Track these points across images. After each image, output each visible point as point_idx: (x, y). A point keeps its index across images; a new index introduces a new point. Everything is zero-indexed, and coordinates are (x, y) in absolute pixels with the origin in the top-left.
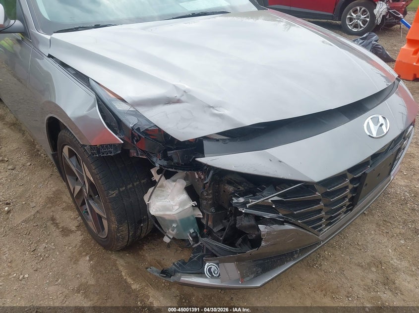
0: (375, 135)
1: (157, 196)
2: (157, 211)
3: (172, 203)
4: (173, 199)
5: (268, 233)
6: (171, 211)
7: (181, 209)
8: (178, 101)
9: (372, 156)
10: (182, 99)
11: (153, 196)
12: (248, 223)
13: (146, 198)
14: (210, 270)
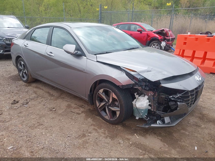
0: (198, 80)
1: (138, 101)
2: (139, 106)
3: (144, 103)
4: (144, 102)
5: (180, 105)
6: (143, 105)
7: (146, 105)
8: (150, 71)
9: (195, 88)
10: (152, 70)
11: (137, 101)
12: (173, 104)
13: (134, 103)
14: (159, 123)
